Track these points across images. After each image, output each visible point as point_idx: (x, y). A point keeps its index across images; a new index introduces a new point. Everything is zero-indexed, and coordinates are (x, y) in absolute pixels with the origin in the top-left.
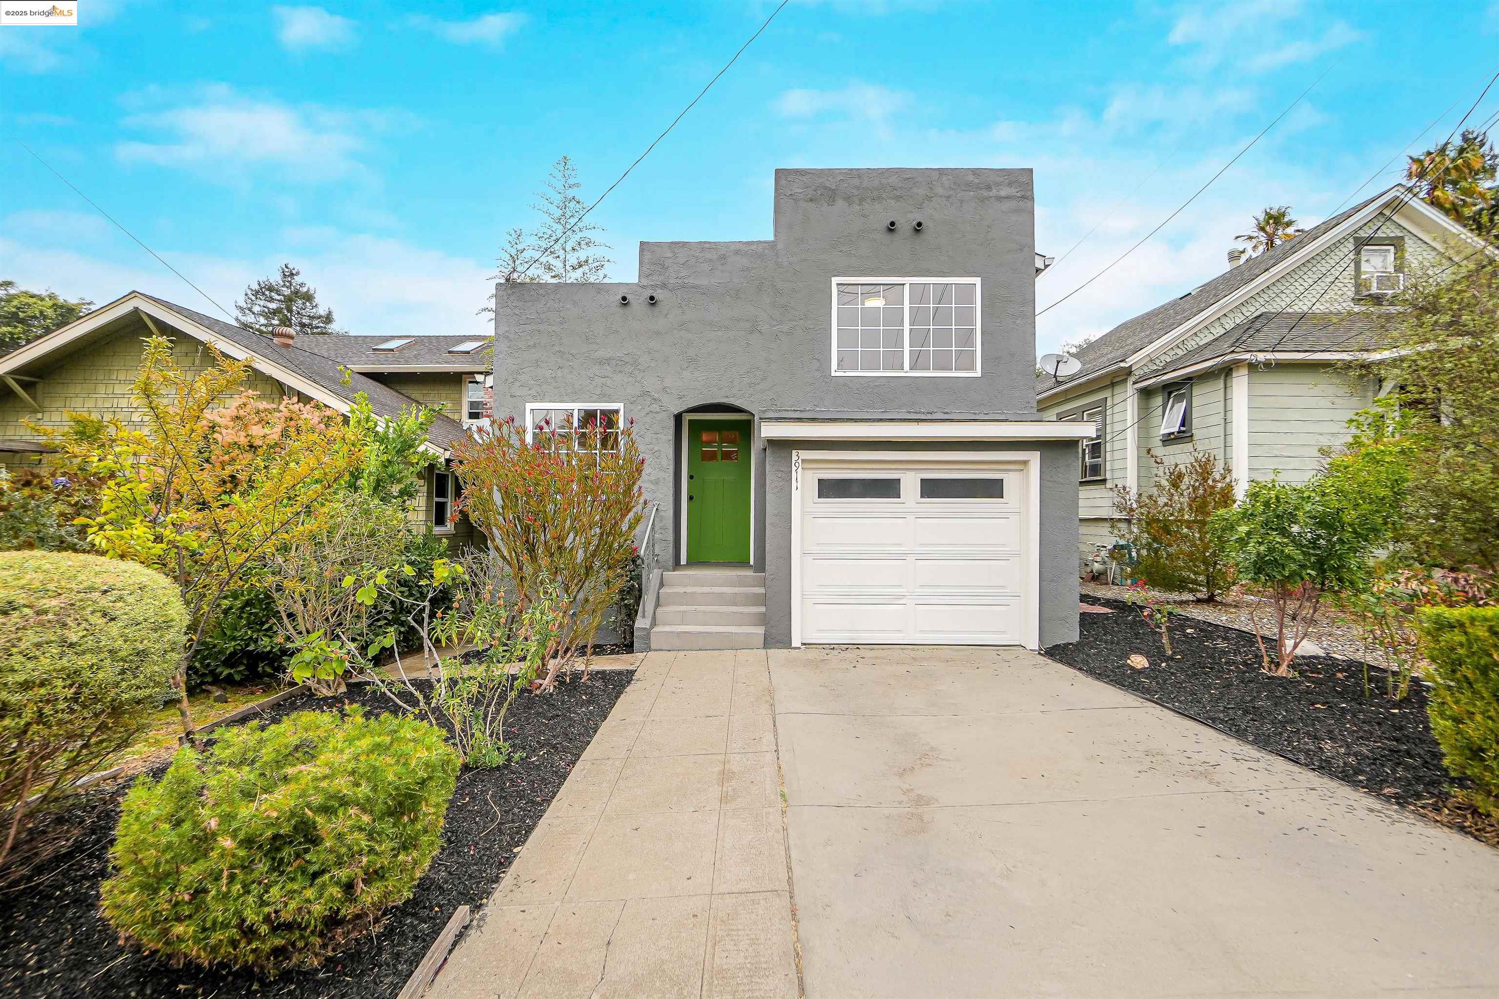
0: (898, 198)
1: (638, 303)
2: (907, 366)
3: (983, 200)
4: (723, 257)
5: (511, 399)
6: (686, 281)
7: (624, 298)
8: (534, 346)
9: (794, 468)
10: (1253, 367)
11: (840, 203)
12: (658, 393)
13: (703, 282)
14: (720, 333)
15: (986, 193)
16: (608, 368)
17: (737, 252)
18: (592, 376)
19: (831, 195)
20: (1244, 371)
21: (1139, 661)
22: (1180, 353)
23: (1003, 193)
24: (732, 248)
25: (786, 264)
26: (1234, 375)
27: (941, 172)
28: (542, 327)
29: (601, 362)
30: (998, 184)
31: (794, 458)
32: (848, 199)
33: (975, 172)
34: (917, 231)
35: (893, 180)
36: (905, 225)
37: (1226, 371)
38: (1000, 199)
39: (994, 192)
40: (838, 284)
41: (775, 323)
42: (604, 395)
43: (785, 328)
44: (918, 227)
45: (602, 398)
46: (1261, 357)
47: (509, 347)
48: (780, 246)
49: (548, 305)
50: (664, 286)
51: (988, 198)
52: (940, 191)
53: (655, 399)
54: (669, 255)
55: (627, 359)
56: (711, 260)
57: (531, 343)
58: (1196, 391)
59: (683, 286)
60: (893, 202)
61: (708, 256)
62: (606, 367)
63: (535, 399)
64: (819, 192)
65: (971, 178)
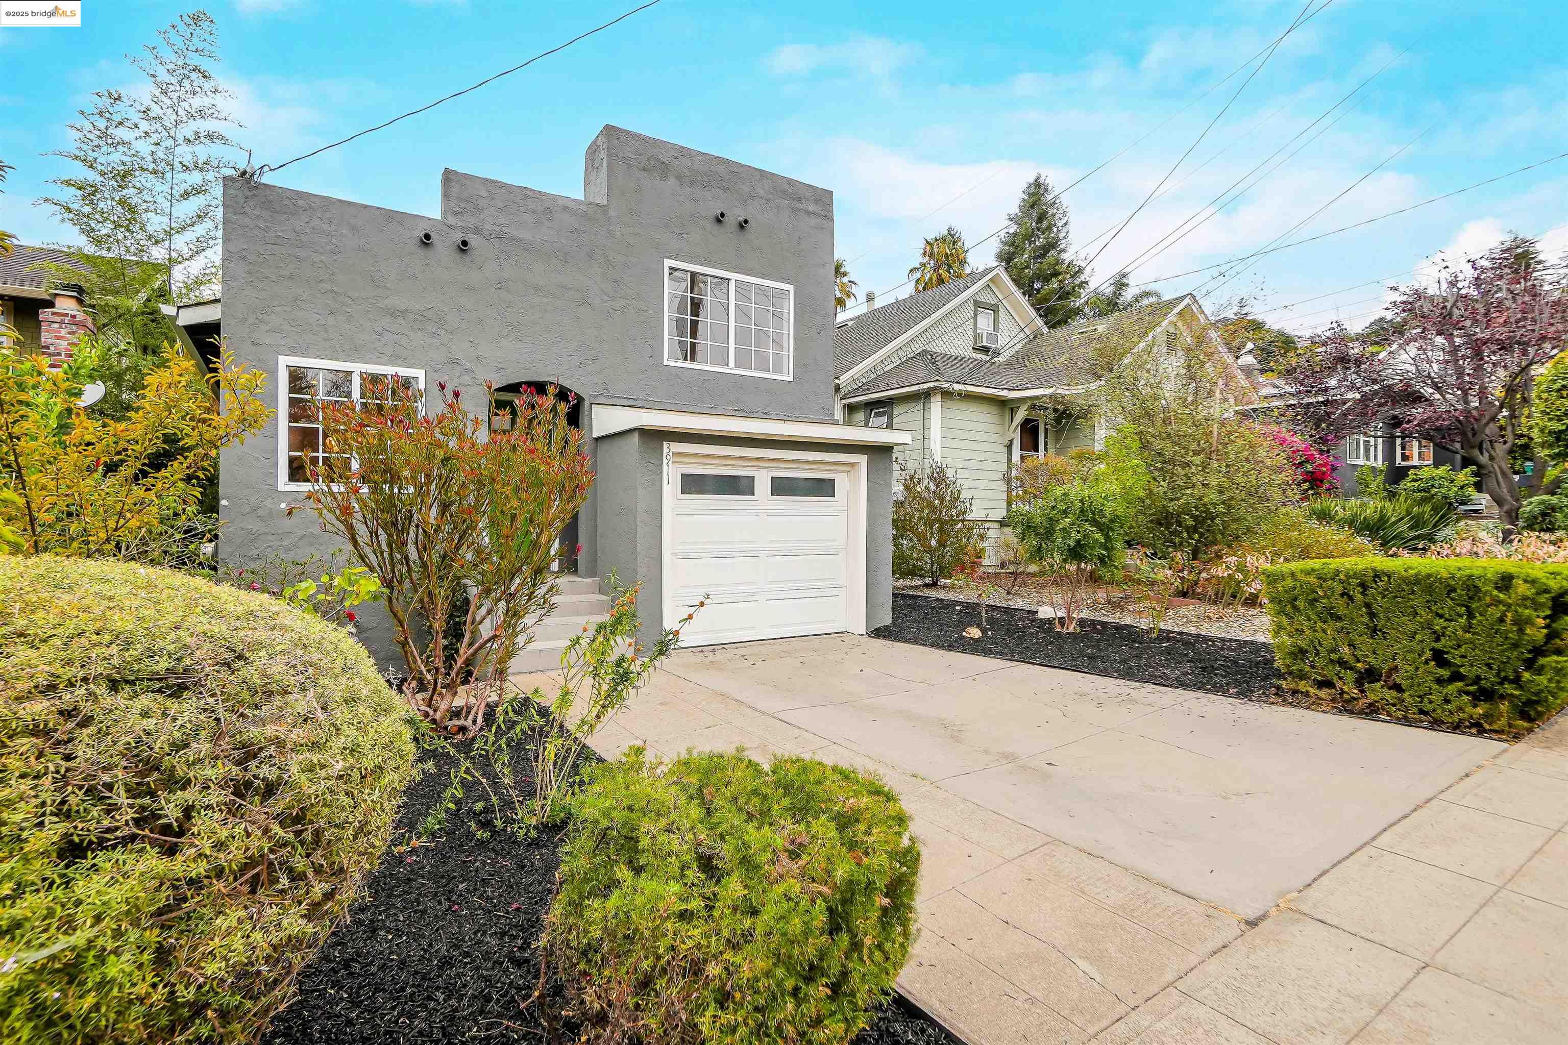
0: (725, 190)
1: (443, 247)
2: (732, 363)
3: (795, 211)
4: (548, 211)
5: (254, 348)
6: (505, 230)
7: (427, 237)
8: (291, 277)
9: (665, 462)
10: (947, 394)
11: (672, 180)
12: (470, 362)
13: (526, 235)
14: (545, 300)
15: (798, 205)
16: (403, 322)
17: (565, 209)
18: (380, 329)
19: (664, 170)
20: (939, 397)
21: (974, 632)
22: (873, 376)
23: (811, 208)
24: (560, 202)
25: (619, 234)
26: (932, 399)
27: (763, 174)
28: (303, 254)
29: (394, 313)
30: (807, 200)
31: (665, 450)
32: (679, 177)
33: (791, 182)
34: (741, 227)
35: (721, 169)
36: (732, 219)
37: (927, 395)
38: (809, 213)
39: (803, 206)
40: (670, 268)
41: (606, 298)
42: (398, 357)
43: (618, 305)
44: (743, 225)
45: (395, 359)
46: (957, 387)
47: (249, 273)
48: (612, 213)
49: (312, 224)
50: (477, 231)
51: (799, 210)
52: (761, 192)
53: (466, 370)
54: (483, 193)
55: (430, 314)
56: (534, 212)
57: (286, 273)
58: (897, 410)
59: (502, 236)
60: (721, 192)
61: (532, 205)
62: (400, 320)
63: (293, 352)
64: (653, 163)
65: (786, 187)
